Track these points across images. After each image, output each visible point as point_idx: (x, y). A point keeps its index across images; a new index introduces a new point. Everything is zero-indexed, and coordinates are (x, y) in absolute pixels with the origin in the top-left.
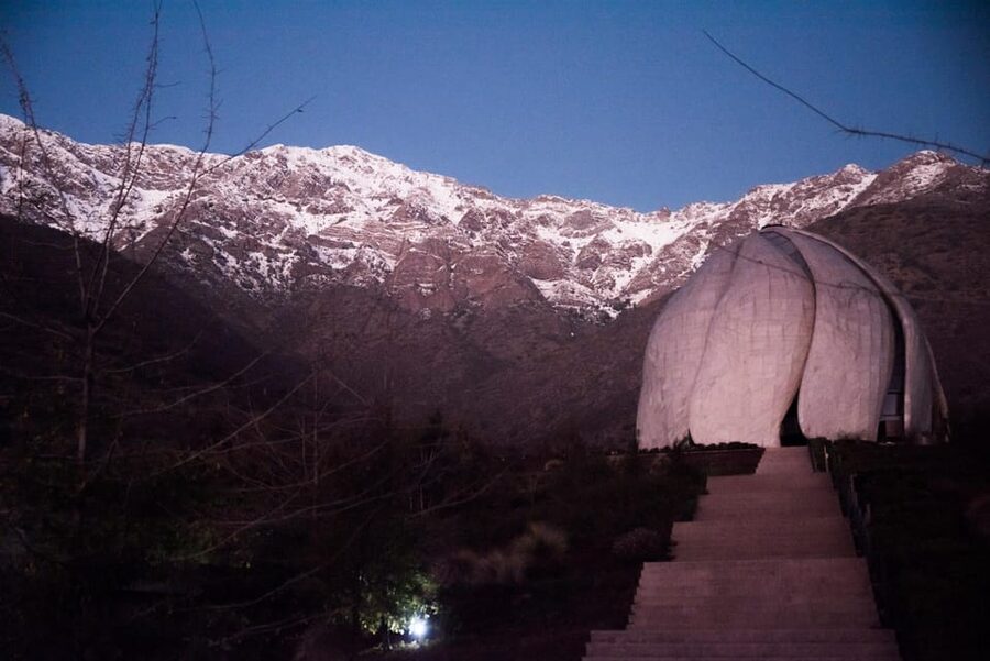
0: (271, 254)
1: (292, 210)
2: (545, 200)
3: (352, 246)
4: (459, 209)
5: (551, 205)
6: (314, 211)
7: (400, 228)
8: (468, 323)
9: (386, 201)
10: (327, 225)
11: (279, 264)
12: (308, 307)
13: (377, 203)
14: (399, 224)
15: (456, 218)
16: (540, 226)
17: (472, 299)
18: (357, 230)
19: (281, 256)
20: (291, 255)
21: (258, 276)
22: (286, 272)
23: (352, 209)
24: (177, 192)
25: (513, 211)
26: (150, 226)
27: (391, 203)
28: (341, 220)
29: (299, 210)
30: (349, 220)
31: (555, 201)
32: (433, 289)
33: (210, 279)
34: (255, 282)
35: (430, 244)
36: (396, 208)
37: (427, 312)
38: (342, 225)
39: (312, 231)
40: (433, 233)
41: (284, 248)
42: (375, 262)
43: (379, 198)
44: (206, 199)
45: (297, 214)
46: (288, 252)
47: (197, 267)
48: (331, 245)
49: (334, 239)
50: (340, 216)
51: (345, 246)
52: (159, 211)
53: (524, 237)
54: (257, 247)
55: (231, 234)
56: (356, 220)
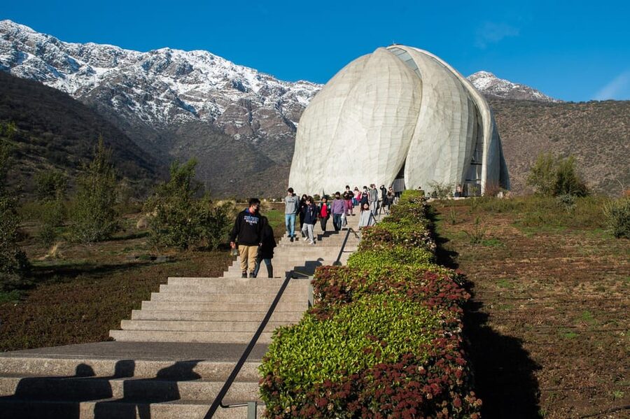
0: (159, 102)
1: (172, 81)
2: (302, 83)
3: (201, 100)
4: (258, 85)
5: (304, 85)
6: (183, 82)
7: (227, 93)
8: (259, 142)
9: (220, 79)
10: (189, 90)
11: (162, 108)
12: (176, 130)
13: (216, 80)
14: (227, 91)
15: (256, 90)
16: (299, 96)
17: (262, 130)
18: (204, 93)
19: (164, 104)
20: (169, 104)
21: (151, 114)
22: (166, 112)
23: (202, 82)
24: (112, 69)
25: (286, 88)
26: (96, 85)
27: (224, 80)
28: (196, 87)
29: (175, 81)
30: (201, 88)
31: (307, 84)
32: (242, 124)
33: (126, 114)
34: (149, 116)
35: (241, 101)
36: (225, 83)
37: (238, 136)
38: (197, 90)
39: (182, 92)
40: (244, 96)
41: (166, 100)
42: (213, 110)
43: (217, 77)
44: (125, 73)
45: (174, 83)
46: (167, 102)
47: (118, 107)
48: (191, 99)
49: (193, 97)
50: (196, 85)
51: (198, 101)
52: (102, 78)
53: (290, 100)
54: (152, 99)
55: (139, 91)
56: (205, 88)
